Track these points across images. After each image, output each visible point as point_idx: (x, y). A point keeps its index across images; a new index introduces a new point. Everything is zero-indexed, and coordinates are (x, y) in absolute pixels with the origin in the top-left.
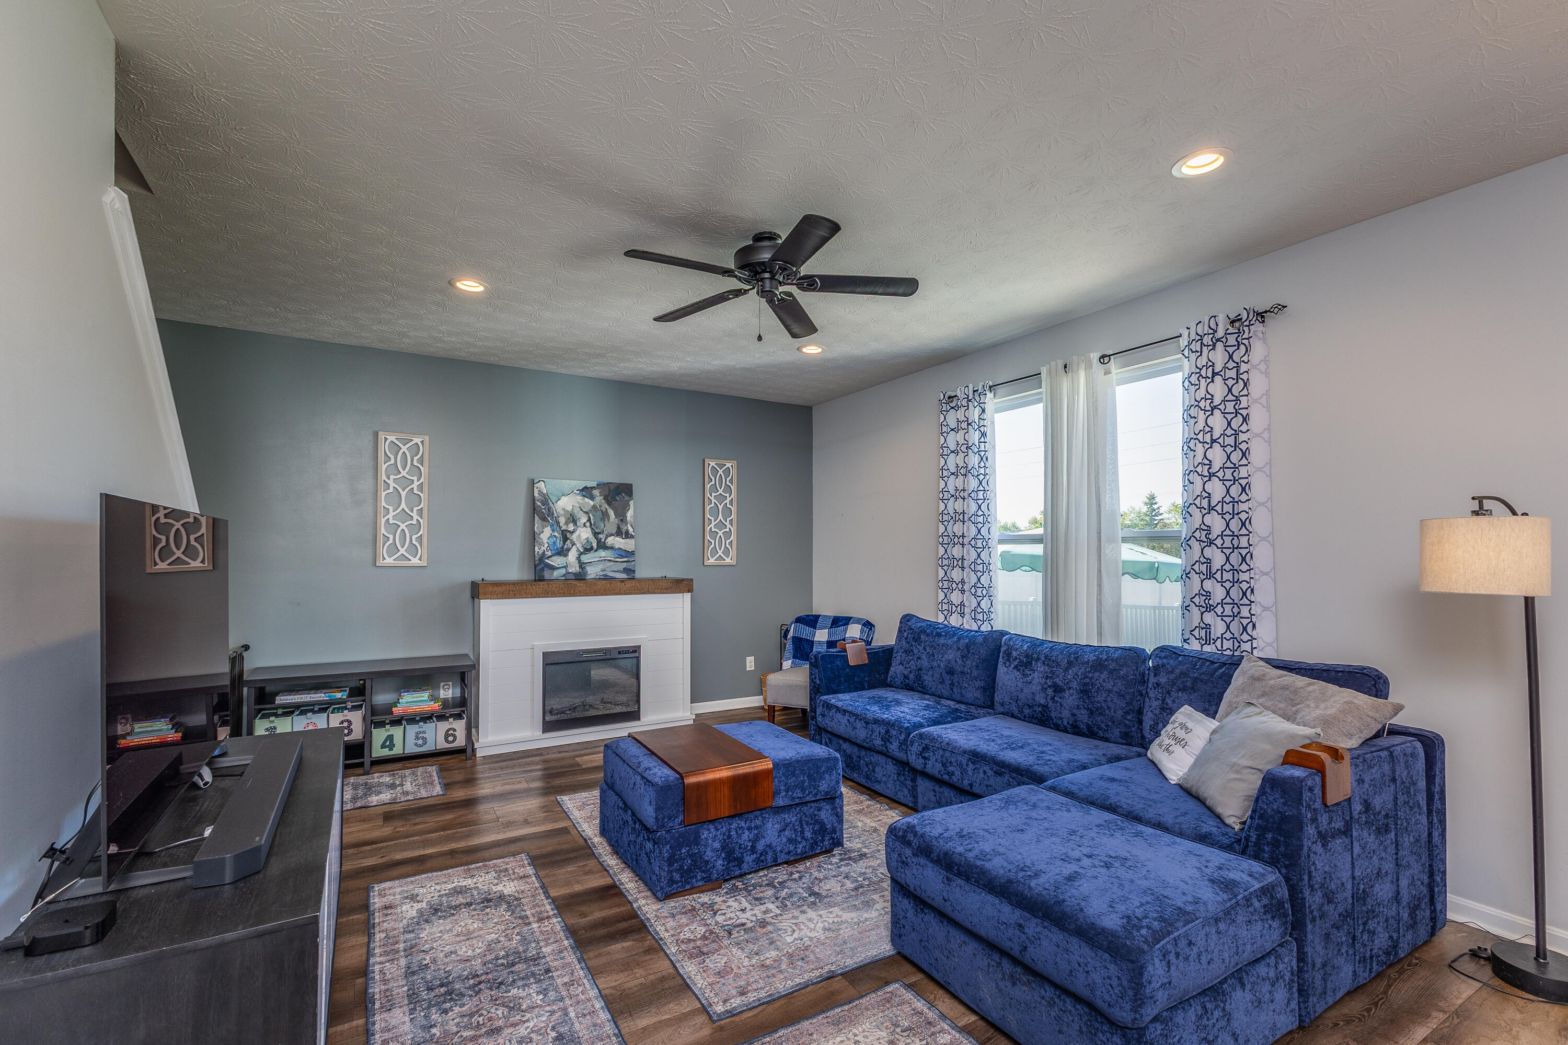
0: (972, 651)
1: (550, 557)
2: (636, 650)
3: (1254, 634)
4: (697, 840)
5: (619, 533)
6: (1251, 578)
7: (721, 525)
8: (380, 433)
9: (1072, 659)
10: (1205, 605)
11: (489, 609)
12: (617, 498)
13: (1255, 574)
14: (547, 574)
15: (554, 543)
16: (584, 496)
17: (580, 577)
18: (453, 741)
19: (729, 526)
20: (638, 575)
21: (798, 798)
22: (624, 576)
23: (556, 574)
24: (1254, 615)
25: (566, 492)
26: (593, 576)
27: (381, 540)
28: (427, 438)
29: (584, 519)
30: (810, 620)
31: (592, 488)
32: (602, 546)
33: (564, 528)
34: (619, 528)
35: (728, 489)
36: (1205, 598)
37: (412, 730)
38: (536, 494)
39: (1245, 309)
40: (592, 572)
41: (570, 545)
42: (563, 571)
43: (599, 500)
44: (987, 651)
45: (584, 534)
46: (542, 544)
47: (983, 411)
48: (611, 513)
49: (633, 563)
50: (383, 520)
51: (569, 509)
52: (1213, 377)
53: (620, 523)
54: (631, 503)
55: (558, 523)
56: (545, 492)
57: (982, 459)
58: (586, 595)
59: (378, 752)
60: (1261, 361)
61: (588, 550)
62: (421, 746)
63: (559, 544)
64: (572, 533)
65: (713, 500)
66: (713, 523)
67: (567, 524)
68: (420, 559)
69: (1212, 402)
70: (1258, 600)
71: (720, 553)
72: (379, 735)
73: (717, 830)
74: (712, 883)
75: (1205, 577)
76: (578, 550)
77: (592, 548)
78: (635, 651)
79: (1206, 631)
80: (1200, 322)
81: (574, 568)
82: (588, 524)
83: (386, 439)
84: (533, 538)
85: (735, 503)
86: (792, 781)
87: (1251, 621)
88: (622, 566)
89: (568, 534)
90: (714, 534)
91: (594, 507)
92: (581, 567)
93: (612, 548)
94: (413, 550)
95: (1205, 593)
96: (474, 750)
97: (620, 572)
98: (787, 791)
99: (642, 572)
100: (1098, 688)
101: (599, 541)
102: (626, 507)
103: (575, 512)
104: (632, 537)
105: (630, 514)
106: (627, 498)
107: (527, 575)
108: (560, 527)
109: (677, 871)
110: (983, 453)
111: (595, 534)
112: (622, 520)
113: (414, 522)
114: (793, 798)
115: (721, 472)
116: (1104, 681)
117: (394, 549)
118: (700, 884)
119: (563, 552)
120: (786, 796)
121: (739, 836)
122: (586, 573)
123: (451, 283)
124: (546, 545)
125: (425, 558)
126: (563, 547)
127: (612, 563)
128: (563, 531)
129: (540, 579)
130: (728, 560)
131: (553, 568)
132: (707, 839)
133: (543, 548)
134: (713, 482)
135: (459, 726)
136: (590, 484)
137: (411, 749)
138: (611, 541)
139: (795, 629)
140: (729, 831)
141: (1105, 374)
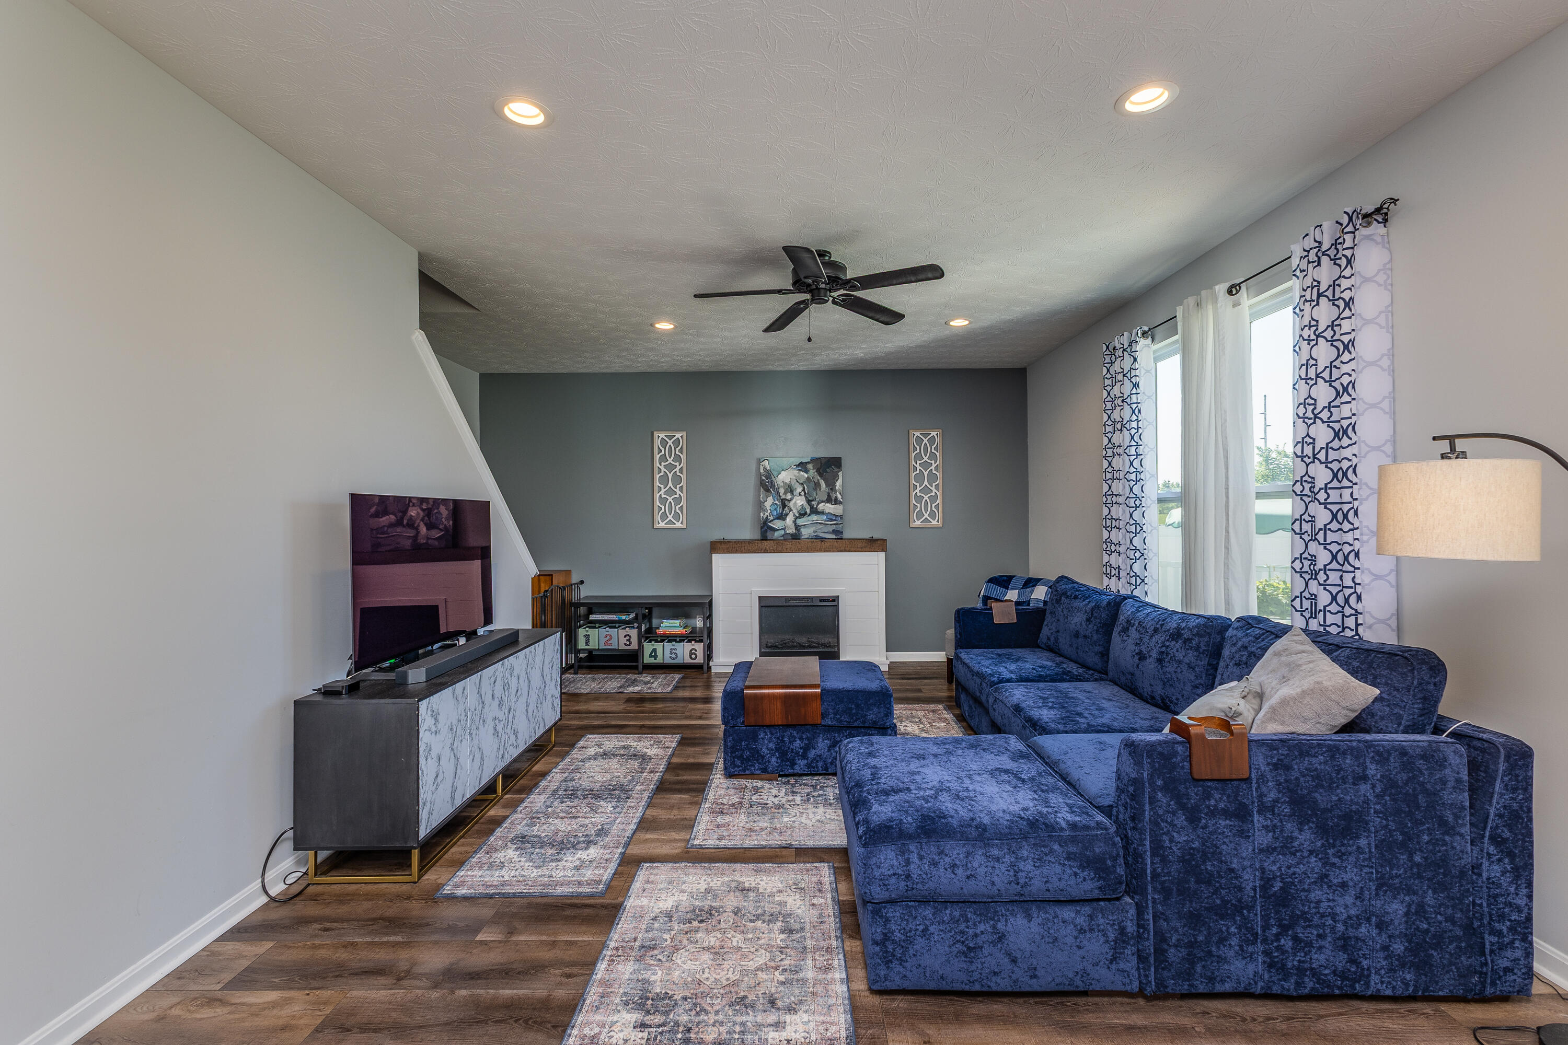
0: (1095, 615)
1: (772, 521)
2: (835, 599)
3: (1359, 607)
4: (755, 738)
5: (829, 500)
6: (1355, 539)
7: (926, 490)
8: (655, 433)
9: (1158, 626)
10: (1310, 572)
11: (720, 561)
12: (828, 470)
13: (1362, 534)
14: (769, 535)
15: (775, 509)
16: (800, 470)
17: (796, 537)
18: (695, 659)
19: (934, 490)
20: (847, 535)
21: (846, 721)
22: (834, 536)
23: (777, 534)
24: (1359, 584)
25: (785, 467)
26: (806, 537)
27: (656, 509)
28: (684, 433)
29: (799, 489)
30: (1003, 580)
31: (806, 463)
32: (814, 511)
33: (783, 497)
34: (829, 496)
35: (933, 456)
36: (1310, 562)
37: (668, 646)
38: (762, 471)
39: (1345, 212)
40: (806, 533)
41: (788, 511)
42: (782, 532)
43: (812, 472)
44: (1108, 615)
45: (799, 502)
46: (765, 511)
47: (1135, 360)
48: (823, 483)
49: (841, 526)
50: (658, 495)
51: (788, 481)
52: (1318, 298)
53: (830, 491)
54: (840, 474)
55: (778, 493)
56: (768, 468)
57: (1134, 412)
58: (792, 552)
59: (648, 660)
60: (1379, 271)
61: (802, 515)
62: (674, 659)
63: (779, 510)
64: (790, 501)
65: (919, 467)
66: (919, 489)
67: (785, 493)
68: (682, 523)
69: (1317, 329)
70: (1365, 566)
71: (926, 516)
72: (648, 647)
73: (772, 734)
74: (766, 773)
75: (1310, 538)
76: (794, 515)
77: (806, 513)
78: (834, 601)
79: (1312, 602)
80: (1307, 235)
81: (791, 530)
82: (803, 493)
83: (659, 437)
84: (760, 506)
85: (940, 469)
86: (841, 707)
87: (1355, 592)
88: (831, 528)
89: (786, 502)
90: (919, 499)
91: (808, 478)
92: (796, 529)
93: (823, 513)
94: (677, 517)
95: (1310, 558)
96: (709, 668)
97: (830, 533)
98: (835, 714)
99: (848, 534)
100: (1171, 657)
101: (812, 507)
102: (836, 477)
103: (793, 483)
104: (840, 503)
105: (839, 484)
106: (836, 470)
107: (757, 536)
108: (780, 497)
109: (738, 758)
110: (1136, 405)
111: (809, 502)
112: (831, 489)
113: (677, 496)
114: (841, 721)
115: (925, 441)
116: (1177, 651)
117: (664, 516)
118: (758, 772)
119: (782, 517)
120: (834, 718)
121: (791, 742)
122: (800, 534)
123: (652, 325)
124: (769, 511)
125: (684, 522)
126: (782, 513)
127: (823, 526)
128: (782, 500)
129: (764, 538)
130: (934, 523)
131: (774, 530)
132: (763, 739)
133: (766, 514)
134: (918, 451)
135: (699, 648)
136: (804, 461)
137: (668, 660)
138: (822, 507)
139: (986, 589)
140: (783, 737)
141: (1234, 306)
